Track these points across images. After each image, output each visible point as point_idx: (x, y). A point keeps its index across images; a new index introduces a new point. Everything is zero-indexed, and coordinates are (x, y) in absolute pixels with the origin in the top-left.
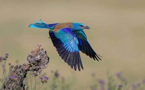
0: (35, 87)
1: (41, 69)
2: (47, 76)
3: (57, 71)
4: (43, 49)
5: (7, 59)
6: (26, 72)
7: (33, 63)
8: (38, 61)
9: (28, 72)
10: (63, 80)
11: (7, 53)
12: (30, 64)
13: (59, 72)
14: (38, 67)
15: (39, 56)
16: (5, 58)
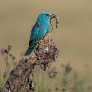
0: (43, 82)
1: (50, 62)
2: (56, 71)
3: (69, 64)
5: (10, 51)
6: (33, 66)
7: (40, 56)
8: (47, 54)
9: (35, 66)
11: (9, 45)
12: (38, 57)
13: (71, 66)
14: (46, 61)
15: (48, 47)
16: (8, 51)
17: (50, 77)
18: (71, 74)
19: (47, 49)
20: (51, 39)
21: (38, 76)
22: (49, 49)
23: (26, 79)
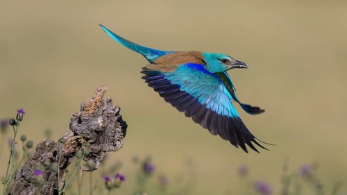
1: (105, 152)
2: (121, 172)
4: (110, 101)
5: (20, 123)
6: (68, 159)
7: (84, 138)
8: (99, 132)
9: (71, 160)
10: (163, 181)
12: (78, 139)
13: (155, 162)
14: (97, 147)
15: (101, 118)
16: (16, 121)
18: (153, 180)
19: (100, 121)
20: (109, 98)
22: (104, 122)
23: (49, 188)
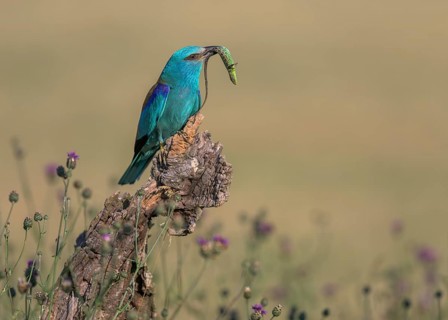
0: (179, 272)
1: (202, 208)
2: (224, 234)
3: (263, 213)
4: (208, 136)
5: (73, 172)
6: (150, 219)
7: (172, 188)
8: (194, 181)
9: (154, 220)
11: (70, 151)
12: (164, 190)
13: (271, 218)
14: (191, 202)
15: (195, 159)
16: (66, 169)
17: (204, 254)
18: (270, 246)
19: (194, 163)
20: (207, 131)
21: (164, 253)
22: (199, 166)
23: (125, 261)
